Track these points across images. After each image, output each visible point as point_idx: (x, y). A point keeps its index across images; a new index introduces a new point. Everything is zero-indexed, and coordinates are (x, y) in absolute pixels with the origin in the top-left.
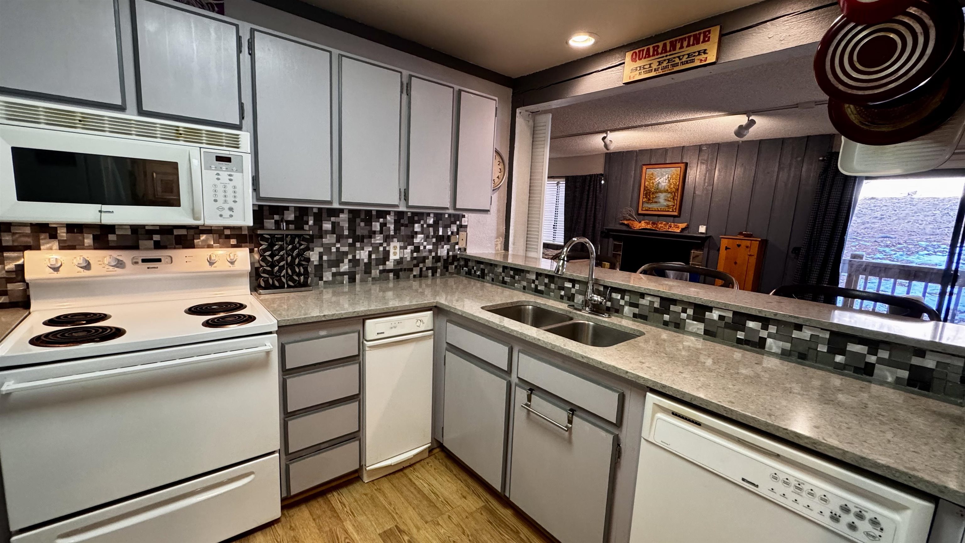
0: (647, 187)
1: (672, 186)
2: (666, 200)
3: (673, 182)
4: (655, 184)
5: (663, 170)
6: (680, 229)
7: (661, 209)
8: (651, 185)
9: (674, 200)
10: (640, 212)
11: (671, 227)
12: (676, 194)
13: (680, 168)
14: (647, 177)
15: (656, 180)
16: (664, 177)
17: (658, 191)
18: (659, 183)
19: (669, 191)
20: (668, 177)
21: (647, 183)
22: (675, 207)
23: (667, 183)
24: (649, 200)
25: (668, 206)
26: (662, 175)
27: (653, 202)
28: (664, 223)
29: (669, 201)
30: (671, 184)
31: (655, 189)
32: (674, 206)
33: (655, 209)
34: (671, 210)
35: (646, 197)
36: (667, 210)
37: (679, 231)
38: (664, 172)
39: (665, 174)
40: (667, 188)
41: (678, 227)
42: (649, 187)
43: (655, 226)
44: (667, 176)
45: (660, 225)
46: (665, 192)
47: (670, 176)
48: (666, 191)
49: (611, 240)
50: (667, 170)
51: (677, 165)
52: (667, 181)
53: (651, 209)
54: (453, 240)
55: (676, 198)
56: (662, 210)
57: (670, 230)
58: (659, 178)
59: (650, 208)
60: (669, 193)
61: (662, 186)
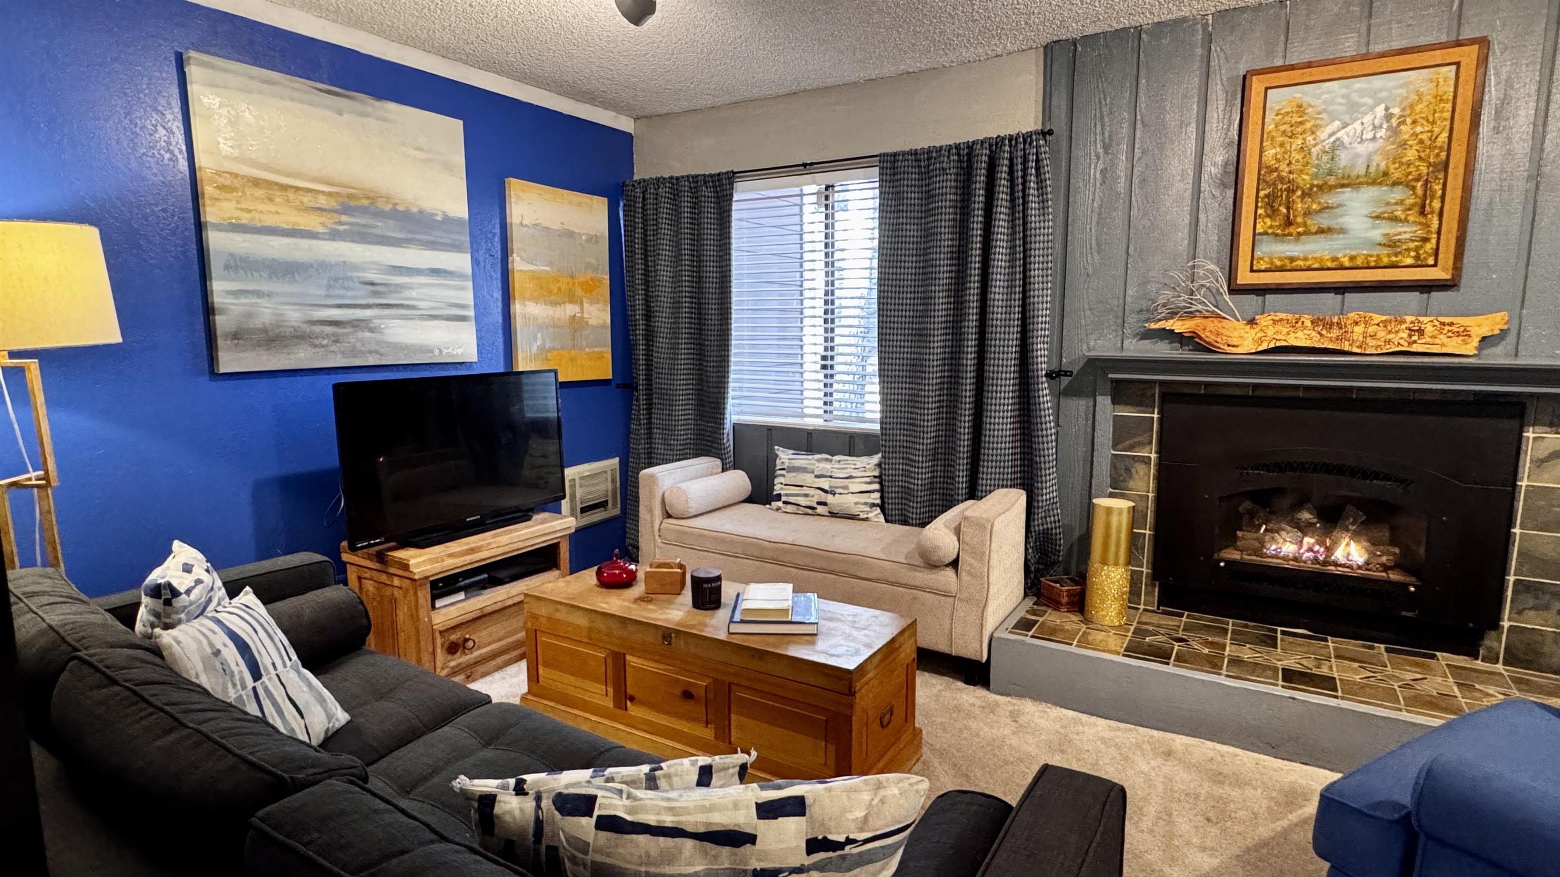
0: (1271, 170)
1: (1411, 154)
2: (1378, 217)
3: (1415, 135)
4: (1315, 151)
5: (1358, 84)
6: (1475, 342)
7: (1352, 258)
8: (1297, 156)
9: (1422, 213)
10: (1244, 277)
11: (1421, 332)
12: (1438, 188)
13: (1454, 67)
14: (1270, 127)
15: (1323, 134)
16: (1368, 119)
17: (1332, 180)
18: (1338, 145)
19: (1396, 175)
20: (1388, 117)
21: (1270, 153)
22: (1430, 246)
23: (1380, 143)
24: (1289, 223)
25: (1392, 244)
26: (1354, 109)
27: (1307, 233)
28: (1377, 318)
29: (1394, 219)
30: (1403, 145)
31: (1316, 176)
32: (1425, 240)
33: (1321, 260)
34: (1409, 261)
35: (1272, 212)
36: (1385, 261)
37: (1470, 348)
38: (1362, 93)
39: (1368, 101)
40: (1380, 163)
41: (1465, 334)
42: (1283, 167)
43: (1335, 332)
44: (1380, 111)
45: (1359, 329)
46: (1374, 183)
47: (1396, 111)
48: (1381, 179)
49: (1104, 402)
50: (1377, 82)
51: (1438, 56)
52: (1382, 133)
53: (1300, 263)
55: (1437, 204)
56: (1359, 262)
57: (1415, 348)
58: (1337, 124)
59: (1292, 259)
60: (1395, 184)
61: (1357, 156)
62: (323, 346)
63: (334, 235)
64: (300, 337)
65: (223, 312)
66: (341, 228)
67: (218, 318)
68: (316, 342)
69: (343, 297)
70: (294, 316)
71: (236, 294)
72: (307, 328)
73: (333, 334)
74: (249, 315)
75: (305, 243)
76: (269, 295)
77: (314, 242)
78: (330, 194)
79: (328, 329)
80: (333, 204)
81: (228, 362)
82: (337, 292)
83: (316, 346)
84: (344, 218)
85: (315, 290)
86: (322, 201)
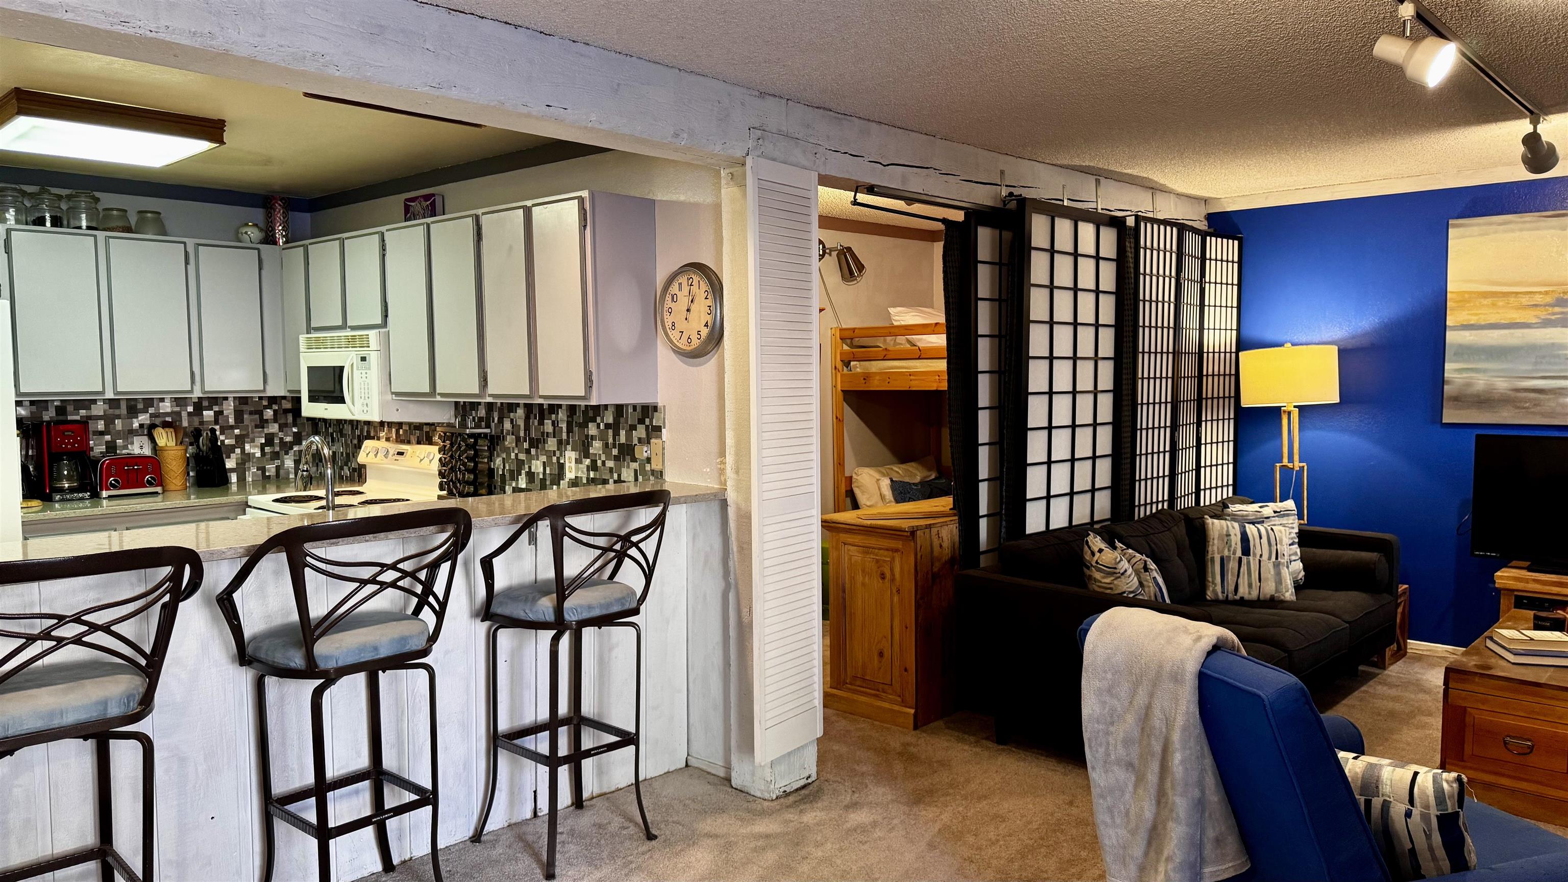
54: (642, 452)
62: (1524, 408)
63: (1546, 323)
64: (1505, 400)
65: (1449, 383)
66: (1553, 317)
67: (1445, 387)
68: (1518, 405)
69: (1546, 371)
70: (1502, 385)
71: (1459, 371)
72: (1513, 394)
73: (1535, 399)
74: (1469, 385)
75: (1518, 332)
76: (1485, 371)
77: (1526, 331)
78: (1546, 293)
79: (1532, 395)
80: (1549, 299)
81: (1449, 416)
82: (1543, 367)
83: (1519, 408)
84: (1557, 309)
85: (1524, 367)
86: (1538, 299)
